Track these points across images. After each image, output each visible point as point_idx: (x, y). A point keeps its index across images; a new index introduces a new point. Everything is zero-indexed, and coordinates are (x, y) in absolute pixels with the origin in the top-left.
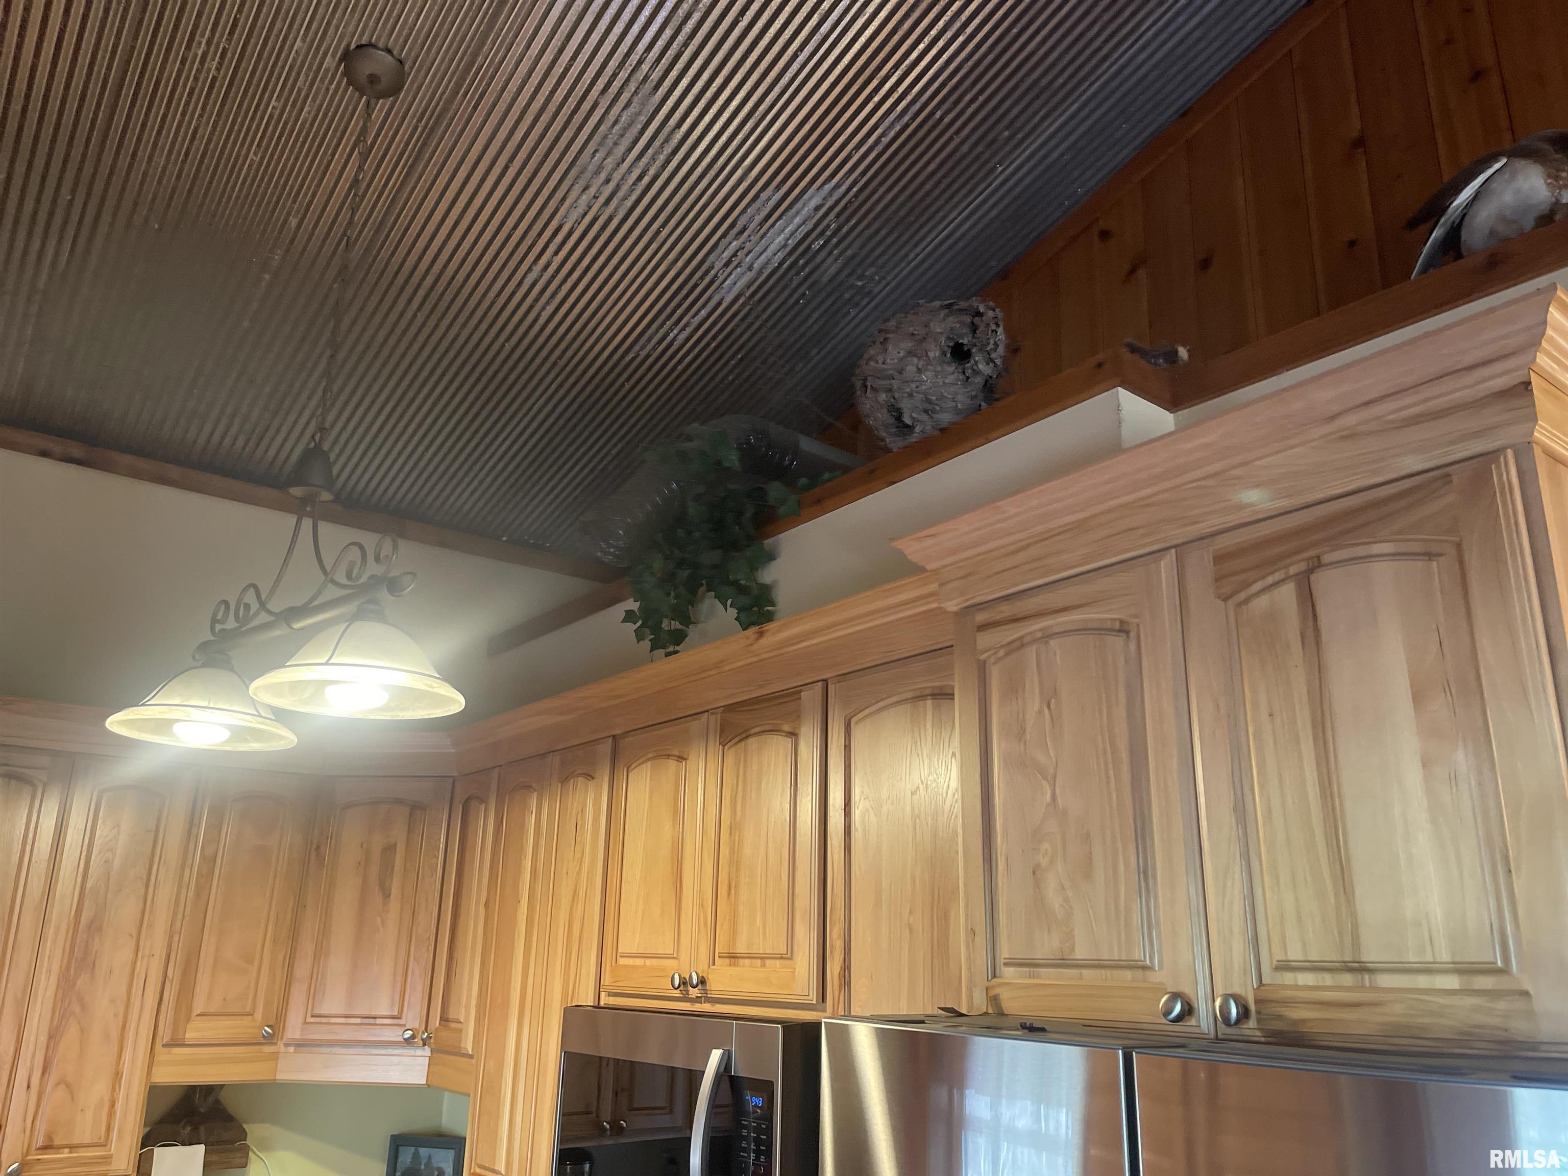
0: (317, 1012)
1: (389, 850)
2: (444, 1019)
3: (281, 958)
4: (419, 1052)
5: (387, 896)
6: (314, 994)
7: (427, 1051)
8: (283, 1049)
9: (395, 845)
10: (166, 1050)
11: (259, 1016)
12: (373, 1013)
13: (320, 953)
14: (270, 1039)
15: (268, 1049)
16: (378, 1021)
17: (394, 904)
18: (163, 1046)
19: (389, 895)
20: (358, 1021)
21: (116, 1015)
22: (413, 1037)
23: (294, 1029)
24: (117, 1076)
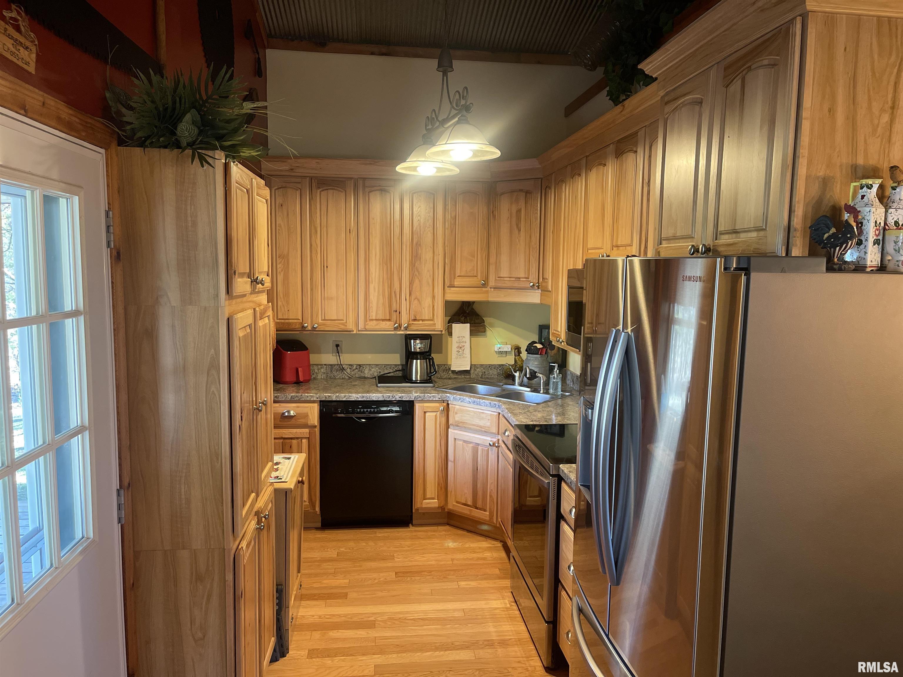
0: (499, 276)
1: (519, 211)
2: (543, 278)
3: (484, 255)
4: (537, 291)
5: (519, 230)
6: (498, 268)
7: (540, 291)
8: (490, 289)
9: (521, 208)
10: (449, 288)
11: (479, 277)
12: (519, 276)
13: (498, 253)
14: (484, 285)
15: (484, 289)
16: (521, 279)
17: (522, 233)
18: (448, 287)
19: (520, 230)
20: (514, 279)
21: (430, 276)
22: (534, 285)
23: (492, 283)
24: (434, 297)
